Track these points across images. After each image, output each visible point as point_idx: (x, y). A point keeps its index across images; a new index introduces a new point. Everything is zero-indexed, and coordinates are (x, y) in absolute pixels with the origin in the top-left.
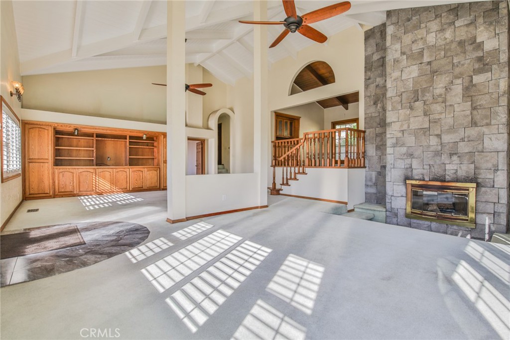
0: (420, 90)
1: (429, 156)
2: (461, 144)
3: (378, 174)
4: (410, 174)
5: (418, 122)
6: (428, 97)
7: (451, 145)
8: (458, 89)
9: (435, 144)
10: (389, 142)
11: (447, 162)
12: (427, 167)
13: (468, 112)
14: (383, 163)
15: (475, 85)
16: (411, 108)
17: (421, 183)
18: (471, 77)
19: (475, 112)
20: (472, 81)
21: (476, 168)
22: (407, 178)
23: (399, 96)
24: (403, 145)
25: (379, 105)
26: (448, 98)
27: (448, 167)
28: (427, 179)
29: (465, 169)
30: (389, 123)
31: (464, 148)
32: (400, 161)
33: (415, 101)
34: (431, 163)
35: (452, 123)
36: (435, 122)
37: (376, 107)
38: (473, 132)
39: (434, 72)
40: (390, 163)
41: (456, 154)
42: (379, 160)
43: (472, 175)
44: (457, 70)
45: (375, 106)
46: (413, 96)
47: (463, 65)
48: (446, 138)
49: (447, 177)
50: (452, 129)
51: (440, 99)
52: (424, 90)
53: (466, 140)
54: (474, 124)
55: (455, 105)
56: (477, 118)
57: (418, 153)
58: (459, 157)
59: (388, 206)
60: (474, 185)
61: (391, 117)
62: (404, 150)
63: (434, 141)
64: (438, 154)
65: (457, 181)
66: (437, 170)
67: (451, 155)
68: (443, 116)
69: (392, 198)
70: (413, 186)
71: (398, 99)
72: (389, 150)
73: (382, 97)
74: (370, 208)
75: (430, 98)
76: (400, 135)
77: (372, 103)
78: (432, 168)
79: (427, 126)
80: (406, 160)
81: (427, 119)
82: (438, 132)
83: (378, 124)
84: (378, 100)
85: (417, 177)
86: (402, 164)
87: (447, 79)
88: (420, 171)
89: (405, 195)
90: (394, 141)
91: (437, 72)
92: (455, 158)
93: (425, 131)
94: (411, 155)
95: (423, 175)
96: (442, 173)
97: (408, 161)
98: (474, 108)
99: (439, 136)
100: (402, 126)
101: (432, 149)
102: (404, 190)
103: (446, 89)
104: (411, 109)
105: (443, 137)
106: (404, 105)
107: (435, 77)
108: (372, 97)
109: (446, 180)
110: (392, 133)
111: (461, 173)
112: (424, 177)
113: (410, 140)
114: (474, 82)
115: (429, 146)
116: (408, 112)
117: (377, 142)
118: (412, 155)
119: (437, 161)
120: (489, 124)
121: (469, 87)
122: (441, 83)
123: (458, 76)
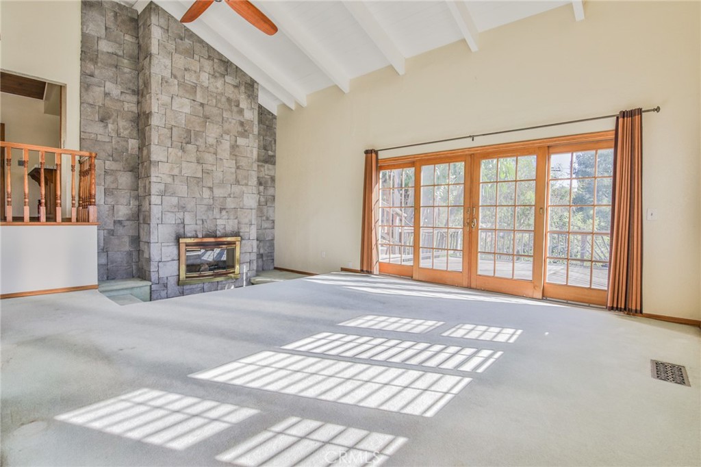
0: (192, 131)
1: (202, 210)
2: (229, 199)
3: (109, 233)
4: (182, 231)
5: (190, 169)
6: (200, 142)
7: (221, 199)
8: (226, 145)
9: (207, 197)
10: (155, 189)
11: (218, 217)
12: (200, 222)
13: (233, 170)
14: (117, 217)
15: (237, 146)
16: (182, 149)
17: (196, 240)
18: (236, 137)
19: (238, 171)
20: (236, 141)
21: (239, 223)
22: (178, 238)
23: (168, 129)
24: (173, 194)
25: (110, 126)
26: (219, 151)
27: (219, 222)
28: (200, 236)
29: (231, 226)
30: (155, 162)
31: (230, 204)
32: (169, 215)
33: (187, 143)
34: (204, 217)
35: (222, 177)
36: (208, 173)
37: (106, 126)
38: (236, 189)
39: (206, 118)
40: (157, 216)
41: (225, 209)
42: (111, 212)
43: (236, 229)
44: (226, 126)
45: (102, 124)
46: (185, 136)
47: (230, 123)
48: (218, 192)
49: (218, 232)
50: (222, 184)
51: (212, 150)
52: (197, 134)
53: (232, 196)
54: (237, 182)
55: (224, 160)
56: (240, 177)
57: (191, 205)
58: (227, 212)
59: (154, 276)
60: (239, 238)
61: (157, 153)
62: (174, 200)
63: (206, 193)
64: (210, 208)
65: (226, 236)
66: (209, 226)
67: (221, 210)
68: (214, 168)
69: (160, 264)
70: (187, 245)
71: (166, 131)
72: (155, 199)
73: (115, 114)
75: (203, 146)
76: (169, 180)
77: (97, 119)
78: (205, 223)
79: (199, 175)
80: (178, 214)
81: (200, 168)
82: (210, 185)
83: (109, 155)
84: (109, 118)
85: (189, 235)
86: (171, 219)
87: (218, 131)
88: (192, 227)
89: (176, 258)
90: (162, 187)
91: (209, 118)
92: (224, 213)
93: (199, 180)
94: (182, 208)
95: (196, 231)
96: (213, 228)
97: (180, 215)
98: (238, 168)
99: (211, 189)
100: (172, 169)
101: (205, 202)
102: (176, 252)
103: (217, 141)
104: (183, 151)
105: (215, 190)
106: (175, 143)
107: (207, 124)
108: (97, 108)
109: (218, 235)
110: (158, 177)
111: (229, 229)
112: (196, 234)
113: (182, 189)
114: (238, 143)
115: (202, 198)
116: (180, 154)
117: (107, 183)
118: (184, 208)
119: (210, 216)
120: (247, 185)
121: (234, 147)
122: (212, 132)
123: (227, 132)
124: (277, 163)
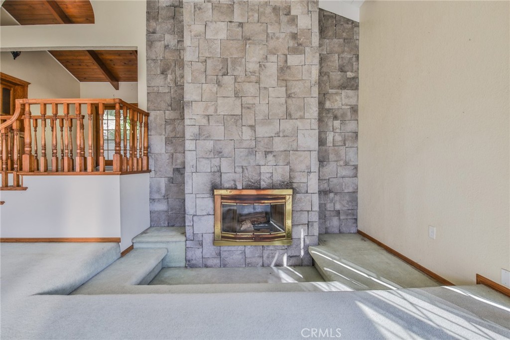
0: (229, 60)
1: (241, 154)
2: (276, 139)
3: (169, 181)
4: (218, 180)
5: (228, 106)
6: (239, 71)
7: (266, 140)
8: (272, 68)
9: (249, 138)
10: (189, 132)
11: (262, 163)
12: (239, 170)
13: (283, 100)
14: (176, 165)
15: (288, 68)
16: (219, 83)
17: (234, 192)
18: (286, 55)
19: (289, 101)
20: (286, 61)
21: (291, 170)
22: (214, 187)
23: (202, 62)
24: (208, 138)
25: (169, 76)
26: (262, 78)
27: (263, 169)
28: (239, 186)
29: (280, 174)
30: (188, 102)
31: (279, 145)
32: (205, 161)
33: (224, 75)
34: (244, 164)
35: (267, 112)
36: (248, 108)
37: (166, 78)
38: (287, 125)
39: (246, 39)
40: (191, 164)
41: (271, 152)
42: (171, 160)
43: (287, 179)
44: (272, 44)
45: (163, 76)
46: (221, 67)
47: (278, 38)
48: (262, 131)
49: (262, 183)
50: (267, 120)
51: (254, 78)
52: (234, 61)
53: (281, 134)
54: (289, 116)
55: (270, 89)
56: (292, 109)
57: (227, 150)
58: (274, 156)
59: (189, 231)
60: (290, 192)
61: (191, 92)
62: (209, 145)
63: (247, 134)
64: (252, 151)
65: (273, 187)
66: (252, 175)
67: (267, 153)
68: (257, 101)
69: (195, 218)
70: (223, 198)
71: (201, 66)
72: (189, 145)
73: (173, 65)
74: (159, 239)
75: (243, 74)
76: (204, 121)
77: (159, 72)
78: (245, 170)
79: (238, 112)
80: (213, 160)
81: (238, 102)
82: (252, 122)
83: (169, 105)
84: (168, 69)
85: (227, 185)
86: (206, 166)
87: (261, 52)
88: (232, 176)
89: (212, 213)
90: (196, 130)
91: (249, 39)
92: (270, 157)
93: (237, 119)
94: (219, 153)
95: (235, 181)
96: (256, 178)
97: (216, 162)
98: (289, 96)
99: (252, 127)
100: (206, 108)
101: (245, 144)
102: (211, 205)
103: (260, 66)
104: (219, 85)
105: (258, 129)
106: (209, 77)
107: (247, 46)
108: (159, 62)
109: (262, 187)
110: (193, 117)
111: (277, 178)
112: (235, 185)
113: (218, 131)
114: (289, 64)
115: (241, 141)
116: (215, 88)
117: (167, 132)
118: (220, 152)
119: (252, 161)
120: (302, 118)
121: (284, 69)
122: (254, 55)
123: (273, 52)
124: (360, 87)
